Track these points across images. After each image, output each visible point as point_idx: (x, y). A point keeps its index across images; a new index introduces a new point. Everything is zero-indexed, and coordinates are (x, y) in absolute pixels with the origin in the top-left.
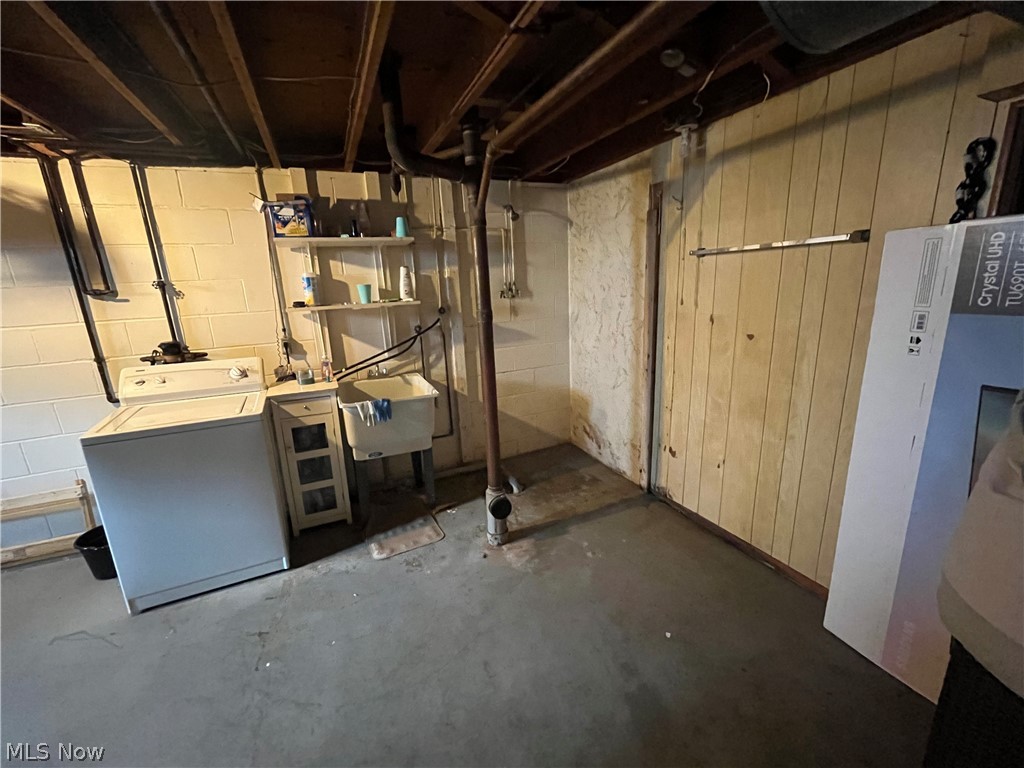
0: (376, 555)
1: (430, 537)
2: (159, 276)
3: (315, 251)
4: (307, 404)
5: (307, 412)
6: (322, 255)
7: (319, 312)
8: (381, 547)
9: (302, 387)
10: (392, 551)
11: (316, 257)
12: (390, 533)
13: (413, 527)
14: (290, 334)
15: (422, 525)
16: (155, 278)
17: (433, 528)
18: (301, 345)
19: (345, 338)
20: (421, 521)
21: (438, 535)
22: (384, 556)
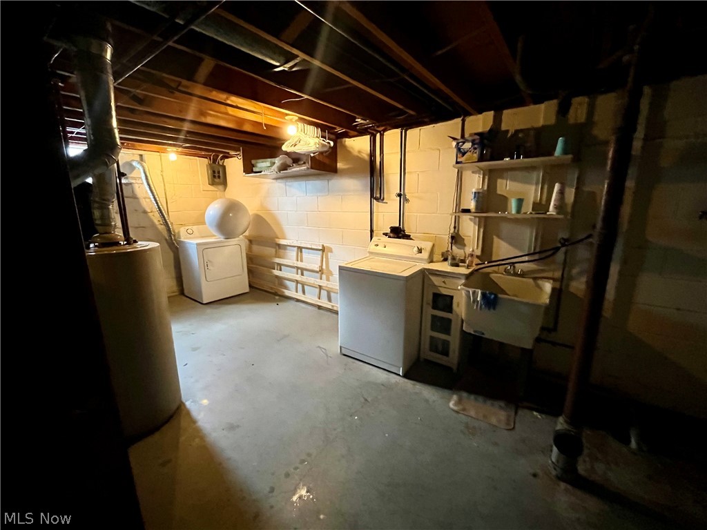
0: (451, 405)
1: (499, 421)
2: (401, 191)
3: (487, 173)
4: (446, 280)
5: (443, 285)
6: (492, 176)
7: (479, 217)
8: (459, 402)
9: (449, 267)
10: (464, 410)
11: (487, 177)
12: (472, 397)
13: (493, 405)
14: (458, 231)
15: (501, 407)
16: (398, 192)
17: (509, 416)
18: (464, 239)
19: (496, 239)
20: (502, 404)
21: (508, 424)
22: (455, 408)
